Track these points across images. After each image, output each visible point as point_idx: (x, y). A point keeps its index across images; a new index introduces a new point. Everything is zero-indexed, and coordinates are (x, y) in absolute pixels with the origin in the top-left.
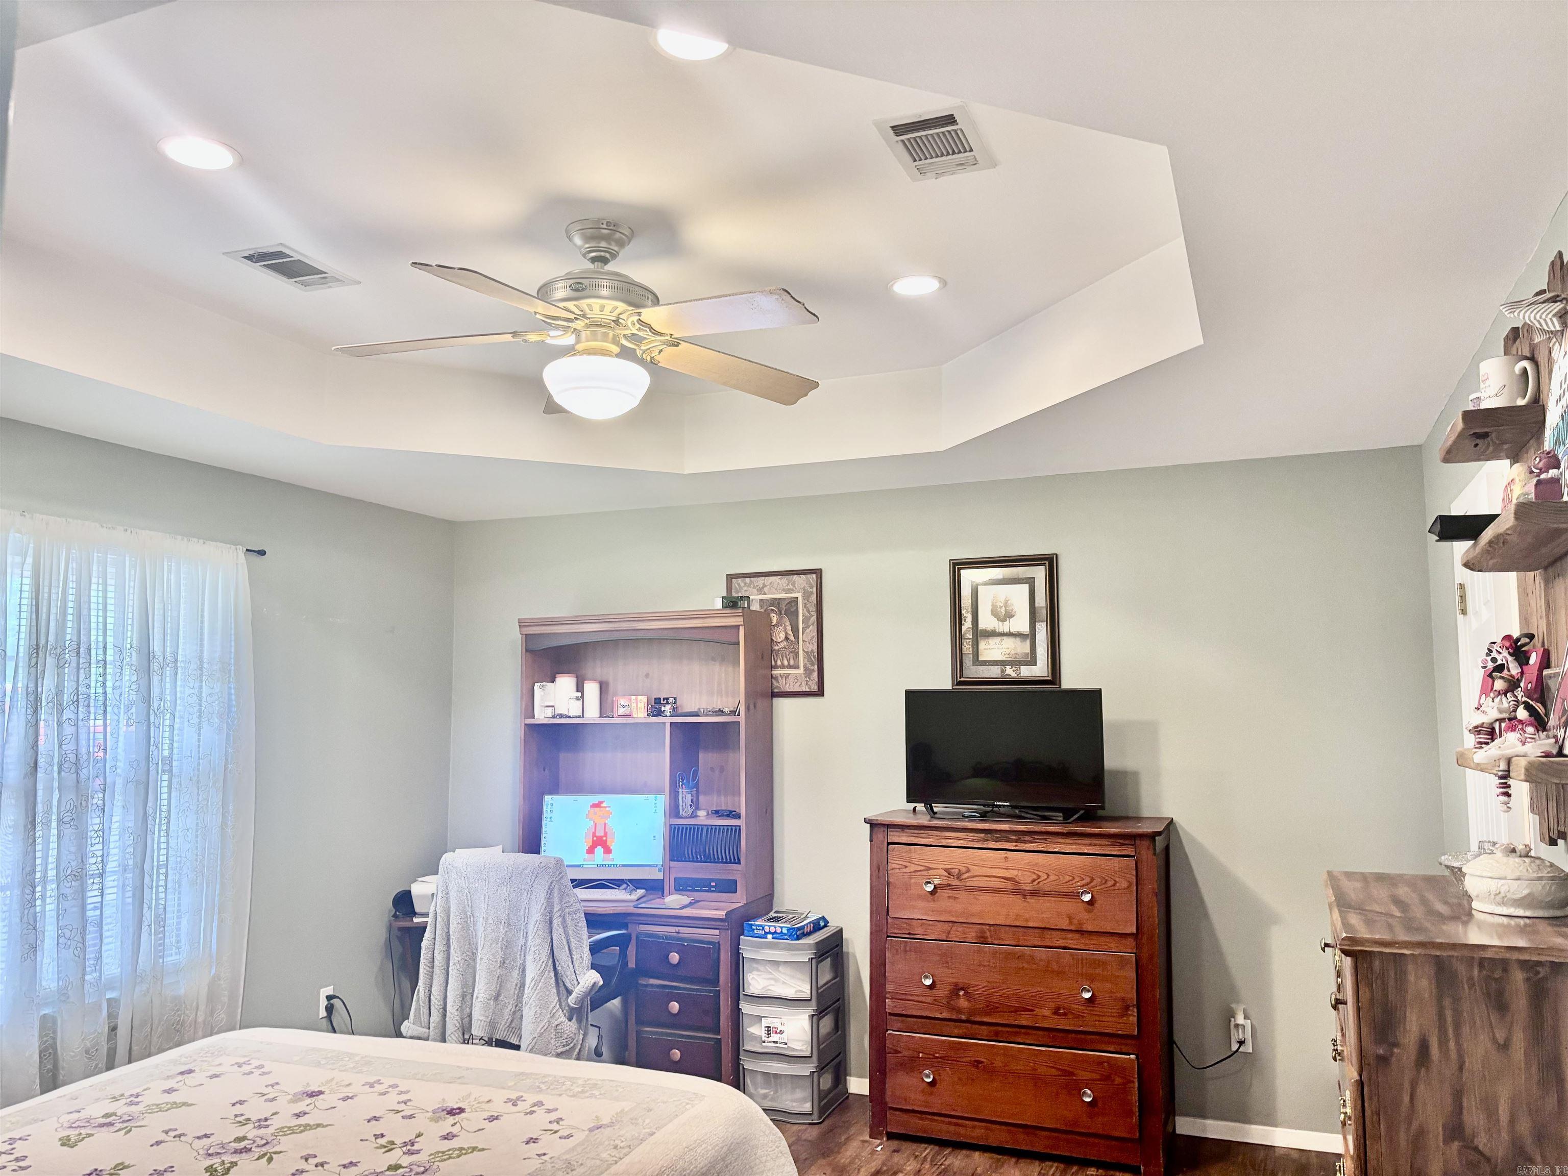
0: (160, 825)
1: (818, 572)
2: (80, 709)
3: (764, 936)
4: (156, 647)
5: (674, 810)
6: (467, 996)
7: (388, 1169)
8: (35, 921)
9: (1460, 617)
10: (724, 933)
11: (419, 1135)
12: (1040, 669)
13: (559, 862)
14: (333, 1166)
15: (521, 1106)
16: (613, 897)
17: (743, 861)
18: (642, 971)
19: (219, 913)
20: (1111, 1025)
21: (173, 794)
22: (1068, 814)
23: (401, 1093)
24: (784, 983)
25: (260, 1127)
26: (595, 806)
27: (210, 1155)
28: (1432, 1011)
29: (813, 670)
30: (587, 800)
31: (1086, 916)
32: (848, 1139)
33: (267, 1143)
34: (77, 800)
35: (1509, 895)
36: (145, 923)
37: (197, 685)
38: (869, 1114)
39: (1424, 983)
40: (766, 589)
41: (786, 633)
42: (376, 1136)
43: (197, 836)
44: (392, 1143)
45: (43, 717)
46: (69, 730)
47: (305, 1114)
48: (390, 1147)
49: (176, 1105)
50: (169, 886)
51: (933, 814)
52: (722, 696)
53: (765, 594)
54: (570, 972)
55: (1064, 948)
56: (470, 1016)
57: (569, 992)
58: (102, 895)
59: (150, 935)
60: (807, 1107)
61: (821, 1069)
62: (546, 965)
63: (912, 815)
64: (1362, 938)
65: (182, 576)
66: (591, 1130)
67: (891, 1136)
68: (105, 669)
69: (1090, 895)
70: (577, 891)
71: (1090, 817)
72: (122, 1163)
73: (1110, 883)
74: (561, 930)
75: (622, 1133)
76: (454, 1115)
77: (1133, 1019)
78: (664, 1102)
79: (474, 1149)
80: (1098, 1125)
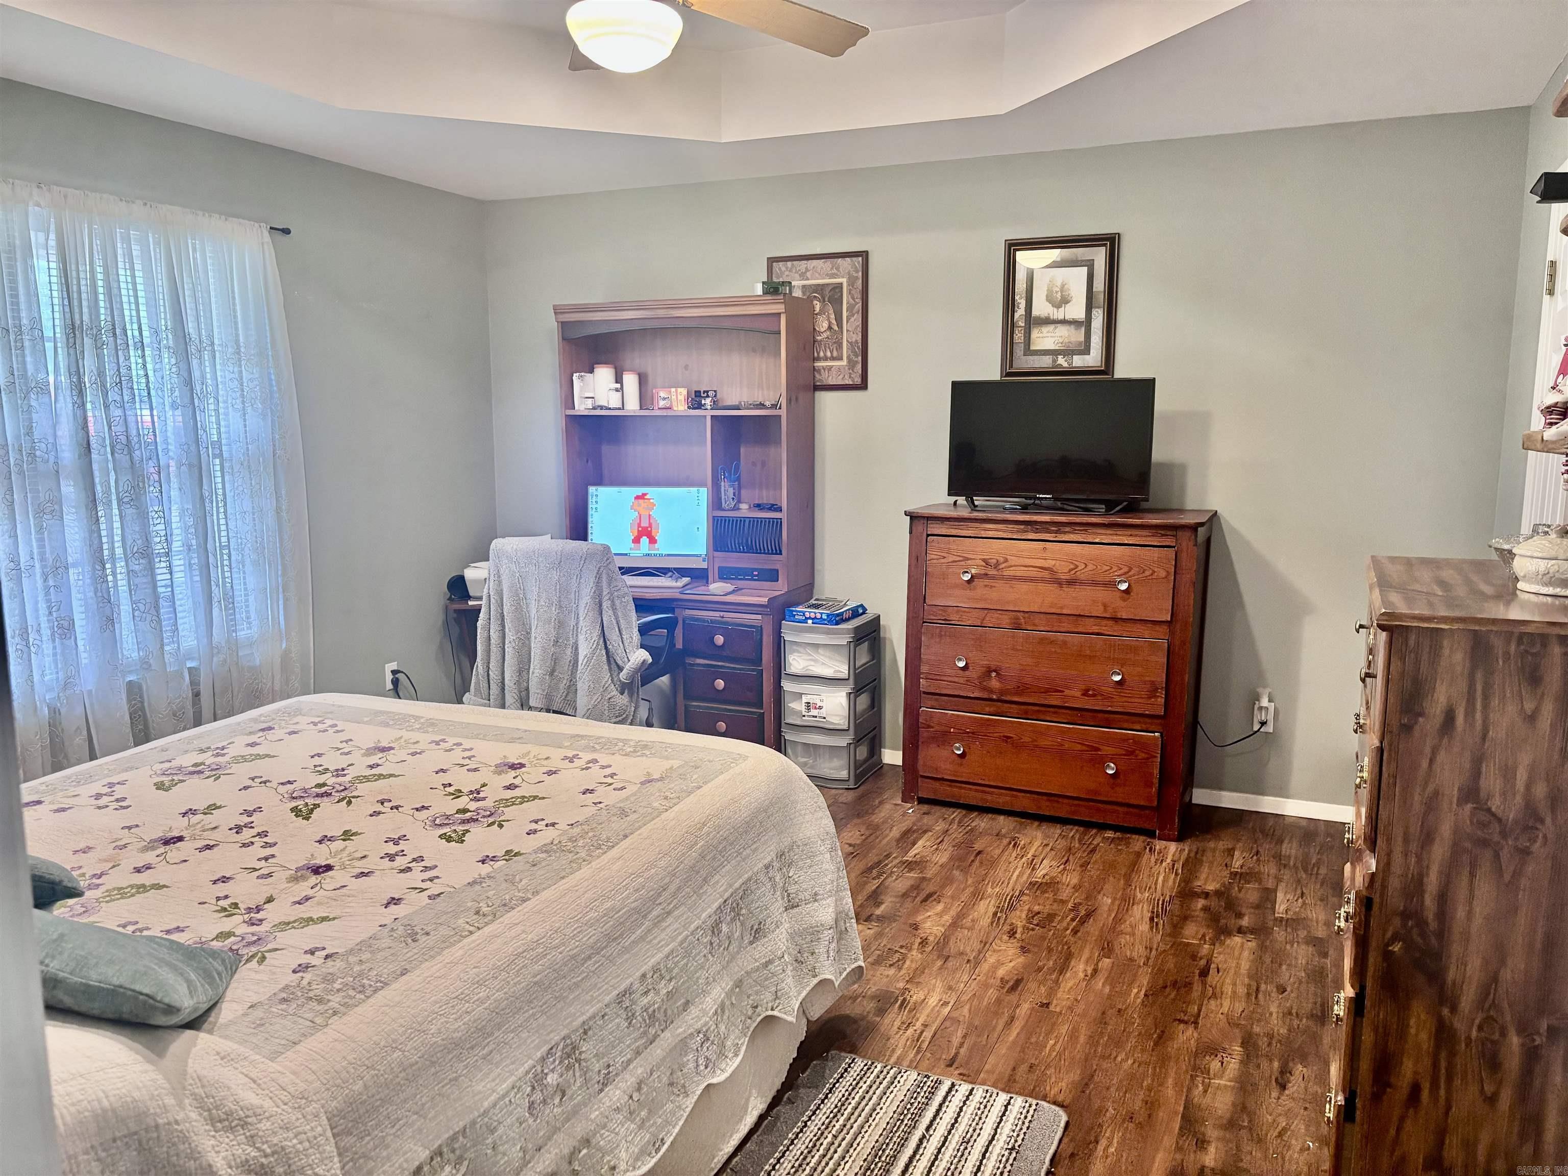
0: (218, 508)
1: (864, 255)
2: (124, 390)
3: (805, 621)
4: (191, 328)
5: (716, 503)
6: (523, 668)
7: (457, 813)
8: (109, 595)
9: (1546, 298)
10: (766, 617)
11: (484, 785)
12: (1093, 359)
13: (607, 549)
14: (407, 809)
15: (577, 763)
16: (660, 584)
17: (784, 552)
18: (688, 651)
19: (284, 592)
20: (1138, 705)
21: (227, 478)
22: (1110, 506)
23: (466, 750)
24: (823, 664)
25: (338, 776)
26: (637, 498)
27: (294, 798)
28: (1463, 685)
29: (857, 362)
30: (633, 492)
31: (1123, 604)
32: (881, 803)
33: (346, 789)
34: (133, 479)
35: (1557, 575)
36: (215, 600)
37: (236, 369)
38: (901, 781)
39: (1459, 657)
40: (808, 274)
41: (830, 323)
42: (445, 786)
43: (254, 520)
44: (460, 791)
45: (89, 399)
46: (116, 412)
47: (378, 765)
48: (458, 794)
49: (259, 757)
50: (233, 565)
51: (974, 507)
52: (763, 389)
53: (808, 279)
54: (620, 650)
55: (1098, 634)
56: (527, 689)
57: (620, 669)
58: (171, 574)
59: (221, 610)
60: (844, 774)
61: (858, 741)
62: (598, 644)
63: (952, 508)
64: (1401, 613)
65: (208, 255)
66: (642, 783)
67: (921, 801)
68: (143, 351)
69: (1127, 584)
70: (625, 577)
71: (1132, 508)
72: (215, 804)
73: (1148, 573)
74: (610, 612)
75: (672, 786)
76: (515, 769)
77: (1161, 701)
78: (709, 761)
79: (535, 797)
80: (1120, 794)
